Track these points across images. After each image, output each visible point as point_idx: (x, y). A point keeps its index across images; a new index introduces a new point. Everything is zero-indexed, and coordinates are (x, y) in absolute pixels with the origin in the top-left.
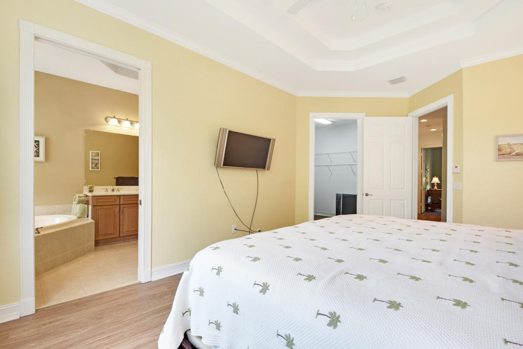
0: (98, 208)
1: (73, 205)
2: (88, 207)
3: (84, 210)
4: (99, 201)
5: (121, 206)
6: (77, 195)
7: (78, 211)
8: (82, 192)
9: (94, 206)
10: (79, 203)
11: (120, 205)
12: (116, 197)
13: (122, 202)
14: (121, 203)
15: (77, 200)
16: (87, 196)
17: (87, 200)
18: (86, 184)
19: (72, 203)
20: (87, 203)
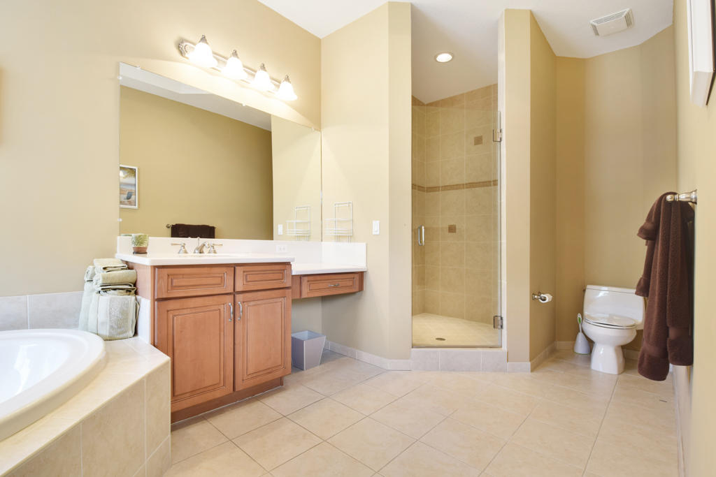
0: (172, 305)
1: (85, 293)
2: (137, 304)
3: (124, 313)
4: (176, 282)
5: (237, 296)
6: (99, 264)
7: (102, 317)
8: (110, 254)
9: (160, 300)
10: (105, 290)
11: (234, 293)
12: (224, 269)
13: (239, 287)
14: (238, 289)
15: (100, 277)
16: (130, 267)
17: (131, 279)
18: (124, 230)
19: (82, 289)
20: (133, 288)
